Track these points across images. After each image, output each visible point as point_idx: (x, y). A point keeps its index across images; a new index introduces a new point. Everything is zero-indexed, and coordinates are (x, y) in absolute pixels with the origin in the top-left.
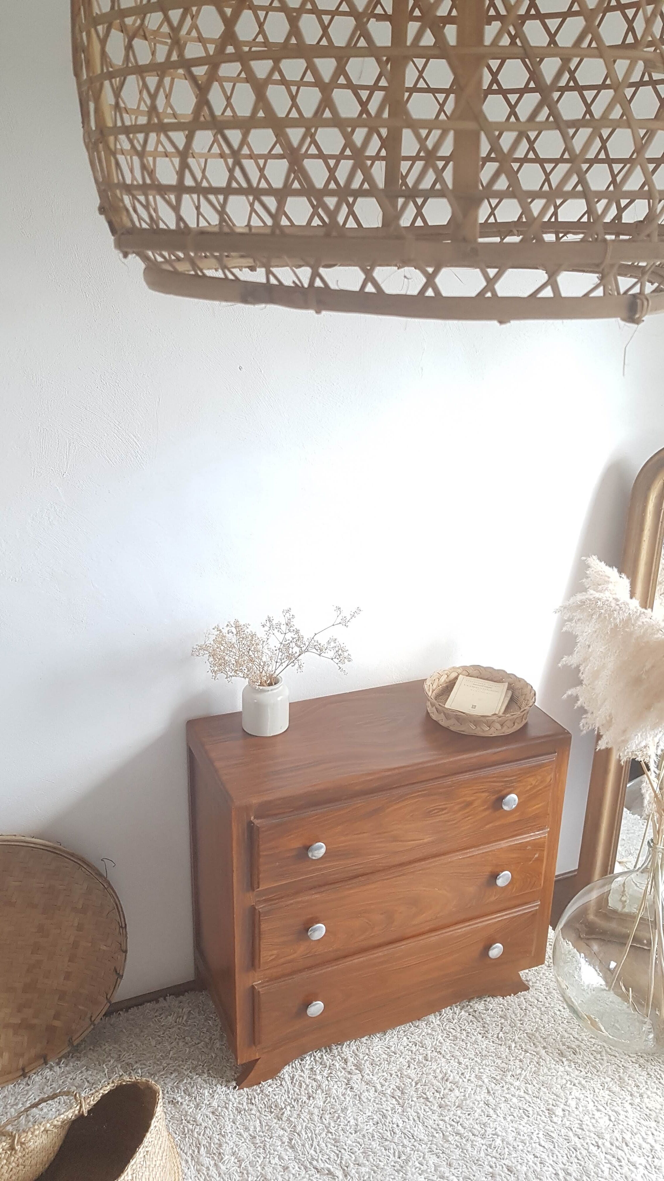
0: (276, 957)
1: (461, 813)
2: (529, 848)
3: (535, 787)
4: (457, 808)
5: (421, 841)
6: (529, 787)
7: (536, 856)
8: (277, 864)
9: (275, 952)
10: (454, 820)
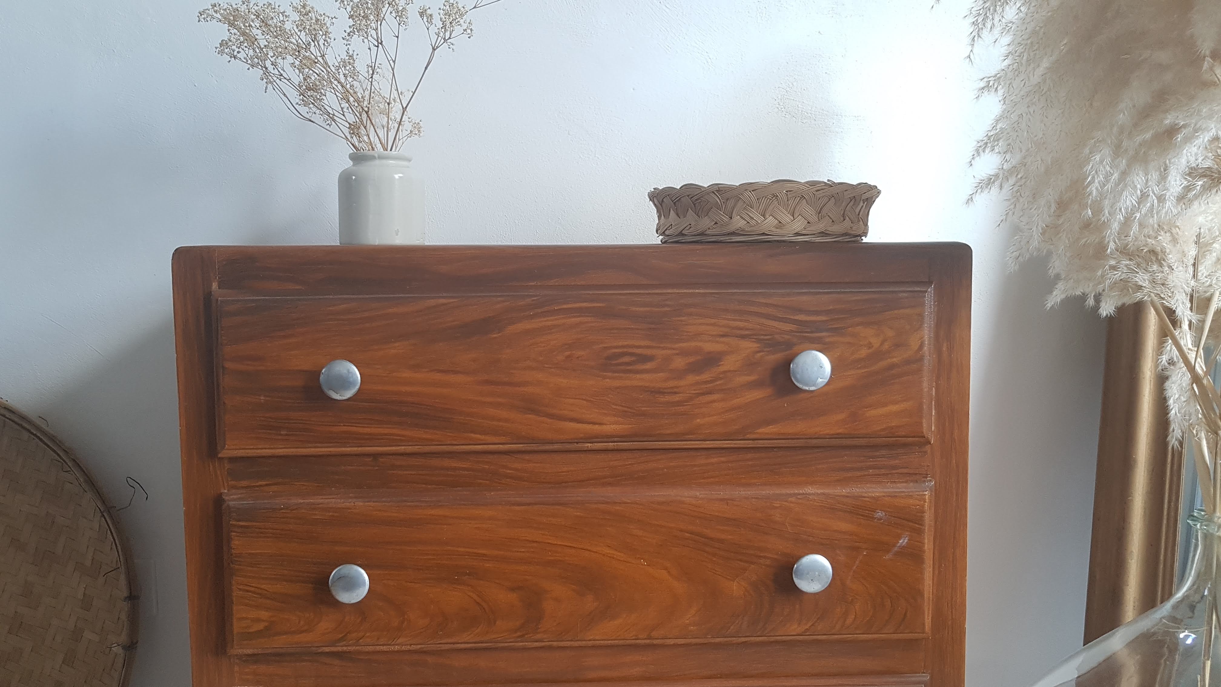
0: (266, 627)
1: (691, 379)
2: (880, 514)
3: (877, 355)
4: (679, 363)
5: (597, 427)
6: (864, 352)
7: (903, 541)
8: (262, 398)
9: (264, 614)
10: (676, 393)
